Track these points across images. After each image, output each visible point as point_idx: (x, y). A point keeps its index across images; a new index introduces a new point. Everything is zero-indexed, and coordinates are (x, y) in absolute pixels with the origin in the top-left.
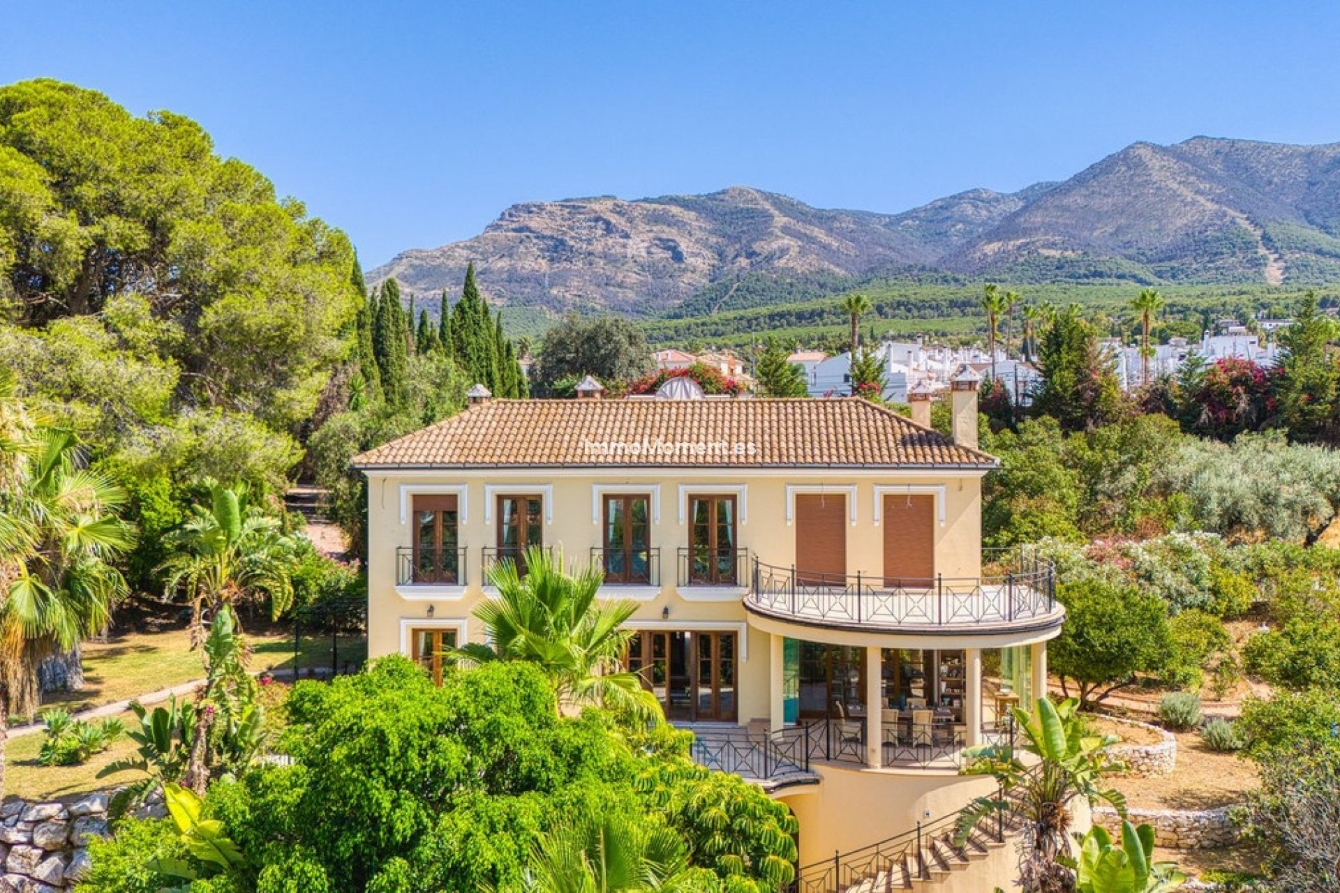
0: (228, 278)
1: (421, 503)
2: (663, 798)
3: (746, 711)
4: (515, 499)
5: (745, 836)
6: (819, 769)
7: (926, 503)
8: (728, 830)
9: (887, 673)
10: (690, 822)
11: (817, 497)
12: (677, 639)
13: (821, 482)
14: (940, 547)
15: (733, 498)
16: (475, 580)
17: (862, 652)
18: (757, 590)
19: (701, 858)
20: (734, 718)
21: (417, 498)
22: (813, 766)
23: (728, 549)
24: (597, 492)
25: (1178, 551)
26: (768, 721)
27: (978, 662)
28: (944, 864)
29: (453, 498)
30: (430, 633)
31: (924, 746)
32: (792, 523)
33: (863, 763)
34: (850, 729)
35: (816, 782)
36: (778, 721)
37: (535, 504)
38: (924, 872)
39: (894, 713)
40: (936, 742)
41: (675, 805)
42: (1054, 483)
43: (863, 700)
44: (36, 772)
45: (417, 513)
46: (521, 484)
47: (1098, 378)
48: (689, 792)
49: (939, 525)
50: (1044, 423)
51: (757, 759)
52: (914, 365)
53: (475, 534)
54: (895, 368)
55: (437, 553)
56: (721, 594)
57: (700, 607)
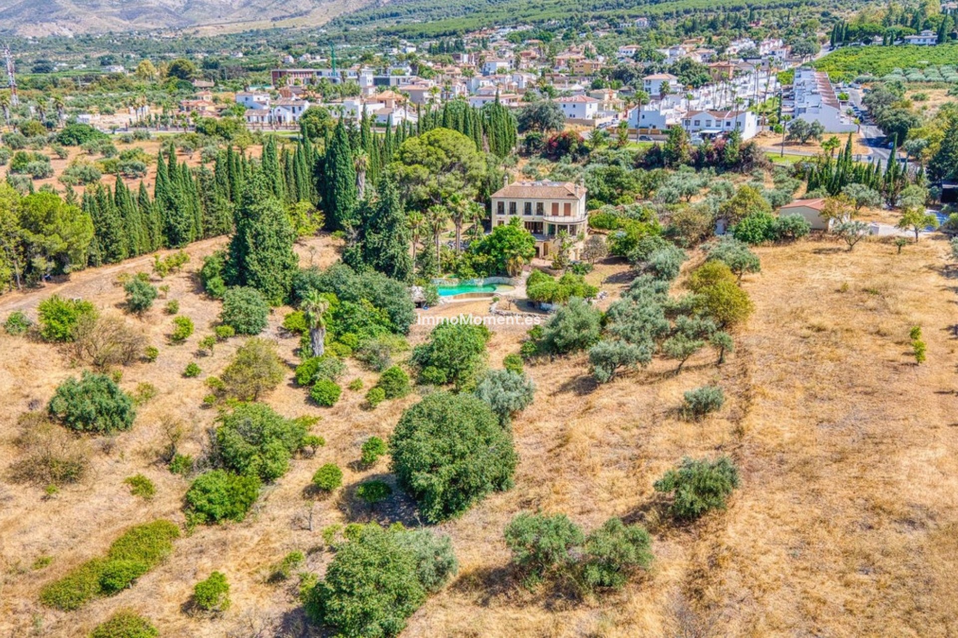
3: (544, 232)
4: (512, 203)
6: (550, 240)
7: (570, 204)
9: (559, 228)
11: (555, 203)
12: (535, 222)
13: (555, 201)
14: (571, 211)
15: (543, 203)
16: (506, 214)
17: (556, 225)
18: (545, 216)
20: (542, 234)
21: (498, 202)
23: (542, 210)
24: (524, 202)
29: (504, 202)
30: (500, 221)
32: (551, 206)
33: (555, 238)
34: (554, 234)
35: (549, 242)
36: (547, 234)
37: (515, 203)
39: (559, 232)
43: (556, 230)
45: (498, 204)
46: (514, 201)
49: (571, 207)
51: (544, 239)
52: (676, 107)
53: (507, 208)
54: (662, 113)
55: (501, 211)
56: (540, 217)
57: (537, 218)
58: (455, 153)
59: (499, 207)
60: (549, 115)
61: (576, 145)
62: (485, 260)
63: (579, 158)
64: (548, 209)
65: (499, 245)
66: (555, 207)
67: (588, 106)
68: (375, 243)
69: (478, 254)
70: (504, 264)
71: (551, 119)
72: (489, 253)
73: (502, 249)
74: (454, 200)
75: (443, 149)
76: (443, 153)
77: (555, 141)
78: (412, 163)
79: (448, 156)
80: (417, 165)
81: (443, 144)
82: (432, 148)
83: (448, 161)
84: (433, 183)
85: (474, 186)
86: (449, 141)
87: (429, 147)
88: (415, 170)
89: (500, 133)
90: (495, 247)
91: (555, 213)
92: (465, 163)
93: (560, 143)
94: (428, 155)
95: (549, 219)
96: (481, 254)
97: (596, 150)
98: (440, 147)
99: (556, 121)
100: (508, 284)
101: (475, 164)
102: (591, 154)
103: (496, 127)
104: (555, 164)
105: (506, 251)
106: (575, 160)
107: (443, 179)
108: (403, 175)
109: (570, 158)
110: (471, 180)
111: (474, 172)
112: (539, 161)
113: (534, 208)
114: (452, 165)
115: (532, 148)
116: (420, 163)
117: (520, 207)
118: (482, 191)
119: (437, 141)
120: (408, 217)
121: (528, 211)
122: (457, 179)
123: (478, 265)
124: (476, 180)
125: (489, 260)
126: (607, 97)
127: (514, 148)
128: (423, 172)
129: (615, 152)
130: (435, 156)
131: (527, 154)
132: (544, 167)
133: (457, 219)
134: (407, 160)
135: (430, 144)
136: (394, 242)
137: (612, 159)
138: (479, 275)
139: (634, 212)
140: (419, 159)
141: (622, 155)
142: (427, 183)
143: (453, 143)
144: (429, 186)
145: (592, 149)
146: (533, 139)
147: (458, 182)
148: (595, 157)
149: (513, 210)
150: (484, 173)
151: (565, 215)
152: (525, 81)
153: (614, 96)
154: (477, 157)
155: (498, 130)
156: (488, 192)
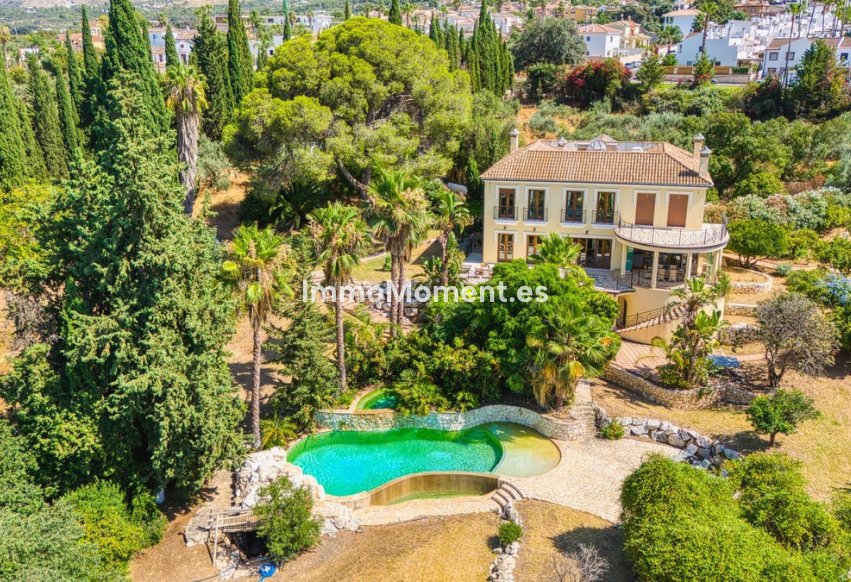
0: (433, 104)
1: (502, 191)
2: (586, 298)
3: (613, 266)
4: (535, 191)
5: (606, 308)
6: (635, 287)
7: (685, 198)
8: (602, 307)
9: (661, 262)
10: (592, 304)
11: (645, 194)
12: (590, 240)
13: (647, 190)
14: (689, 213)
15: (614, 193)
16: (520, 219)
17: (652, 253)
18: (620, 226)
19: (595, 312)
20: (609, 268)
21: (501, 190)
22: (634, 287)
23: (611, 211)
24: (565, 190)
25: (811, 200)
26: (620, 270)
27: (691, 258)
28: (671, 318)
29: (514, 190)
30: (504, 236)
31: (672, 281)
32: (635, 203)
33: (650, 287)
34: (647, 275)
35: (633, 291)
36: (623, 272)
37: (542, 193)
38: (665, 321)
39: (663, 271)
40: (678, 280)
41: (589, 300)
42: (775, 156)
43: (651, 266)
44: (380, 273)
45: (501, 194)
46: (538, 186)
47: (830, 79)
48: (593, 297)
49: (689, 206)
50: (780, 121)
51: (615, 283)
52: (746, 36)
53: (521, 203)
54: (732, 42)
55: (507, 208)
56: (607, 227)
57: (599, 231)
58: (399, 71)
59: (503, 201)
60: (562, 42)
61: (617, 83)
62: (470, 363)
63: (624, 105)
64: (626, 208)
65: (511, 323)
66: (645, 205)
67: (608, 38)
68: (83, 350)
69: (449, 342)
70: (526, 376)
71: (566, 47)
72: (480, 340)
73: (520, 336)
74: (385, 190)
75: (369, 60)
76: (369, 68)
77: (580, 76)
78: (291, 94)
79: (379, 77)
80: (302, 99)
81: (370, 48)
82: (342, 58)
83: (380, 89)
84: (342, 142)
85: (443, 150)
86: (386, 42)
87: (336, 55)
88: (298, 111)
89: (488, 63)
90: (498, 326)
91: (645, 218)
92: (422, 95)
93: (588, 80)
94: (333, 75)
95: (630, 234)
96: (459, 342)
97: (655, 90)
98: (362, 55)
99: (573, 52)
100: (534, 431)
101: (445, 97)
102: (645, 97)
103: (482, 54)
104: (584, 115)
105: (533, 342)
106: (616, 108)
107: (367, 132)
108: (269, 122)
109: (608, 103)
110: (437, 136)
111: (443, 117)
112: (556, 109)
113: (590, 205)
114: (393, 101)
115: (539, 90)
116: (312, 93)
117: (556, 203)
118: (460, 160)
119: (355, 41)
120: (230, 246)
121: (574, 212)
122: (401, 133)
123: (451, 373)
124: (447, 138)
125: (481, 362)
126: (628, 30)
127: (508, 92)
128: (317, 115)
129: (691, 93)
130: (348, 77)
131: (532, 100)
132: (567, 118)
133: (396, 240)
134: (282, 85)
135: (341, 49)
136: (162, 340)
137: (686, 104)
138: (454, 403)
139: (809, 214)
140: (311, 83)
141: (706, 99)
142: (330, 141)
143: (394, 45)
144: (332, 148)
145: (647, 89)
146: (542, 74)
147: (403, 141)
148: (653, 103)
149: (537, 211)
150: (465, 119)
151: (670, 224)
152: (509, 24)
153: (637, 30)
154: (451, 82)
155: (485, 58)
156: (474, 164)
